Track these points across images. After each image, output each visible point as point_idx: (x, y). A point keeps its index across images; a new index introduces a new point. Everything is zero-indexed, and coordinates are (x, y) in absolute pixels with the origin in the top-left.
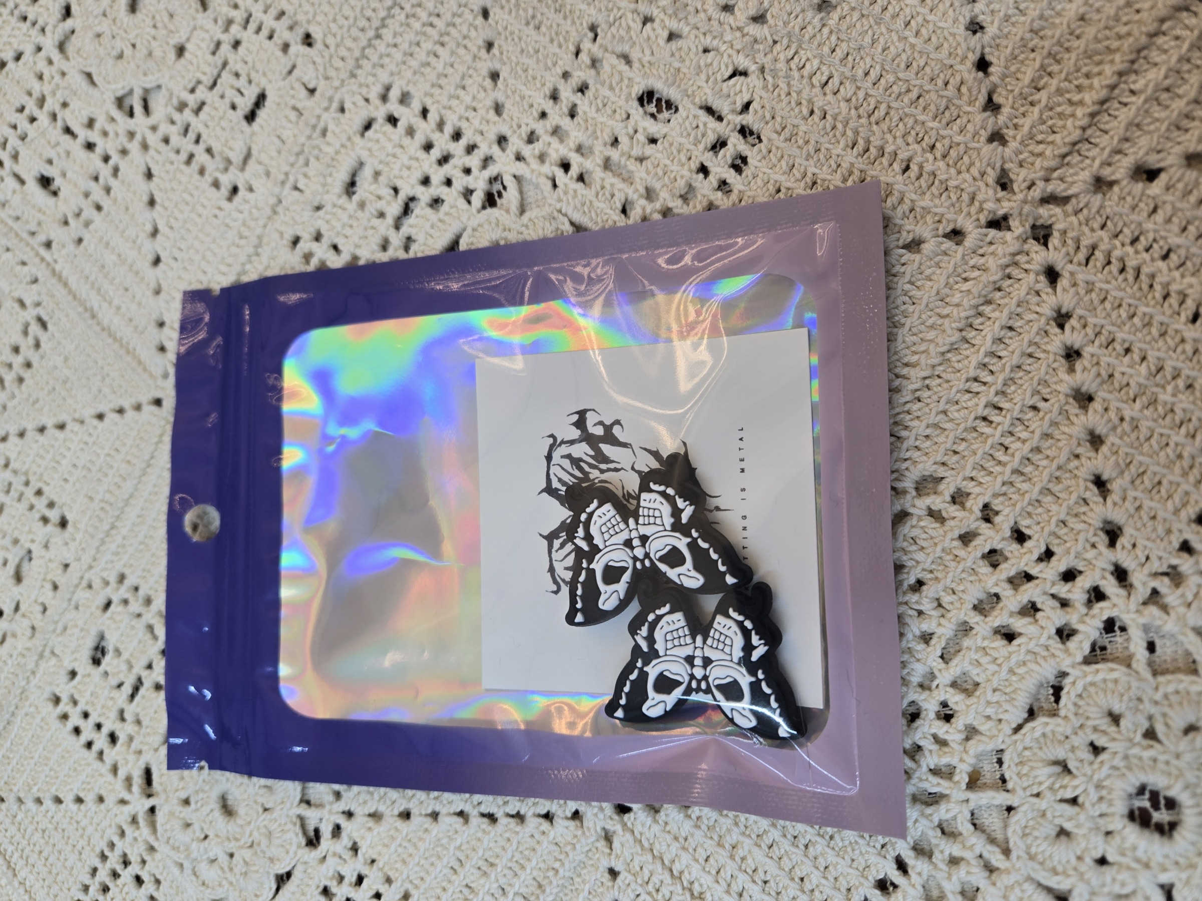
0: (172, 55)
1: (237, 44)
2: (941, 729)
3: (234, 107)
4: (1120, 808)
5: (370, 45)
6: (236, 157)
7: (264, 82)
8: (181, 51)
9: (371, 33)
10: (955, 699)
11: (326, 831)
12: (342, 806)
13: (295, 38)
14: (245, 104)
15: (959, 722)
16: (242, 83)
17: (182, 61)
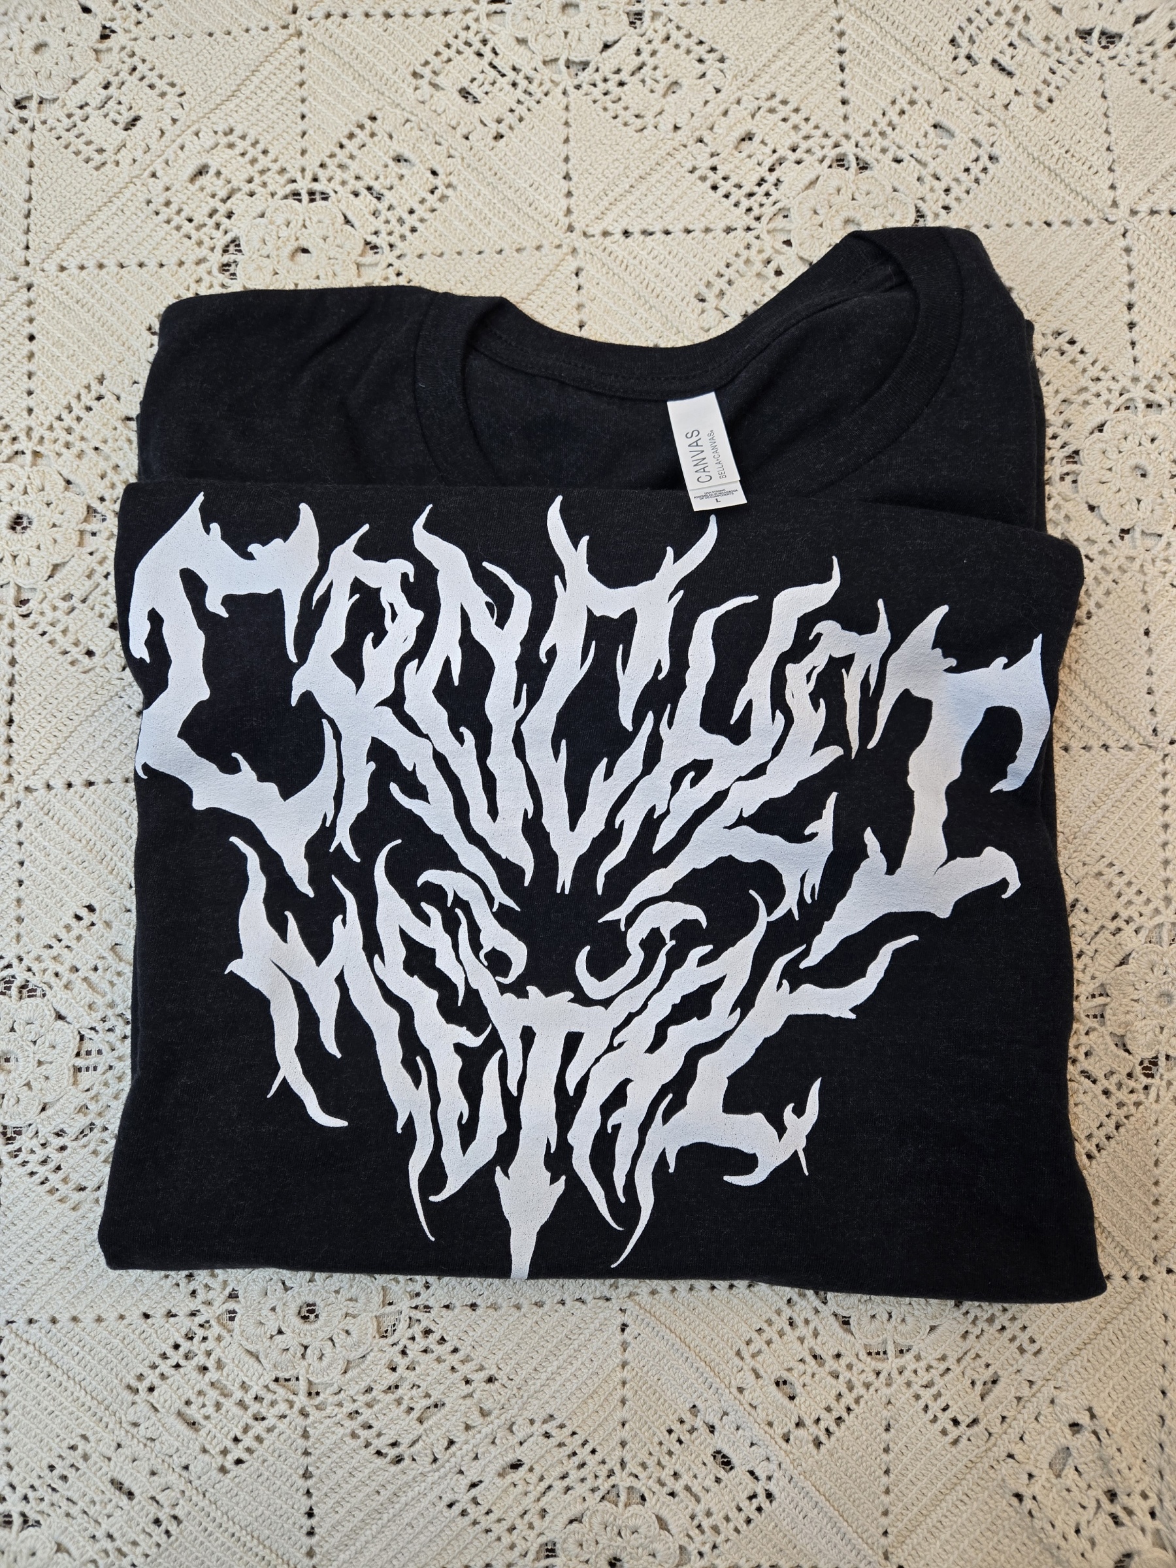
2: (61, 442)
4: (22, 511)
10: (74, 451)
11: (24, 114)
12: (38, 125)
15: (64, 450)
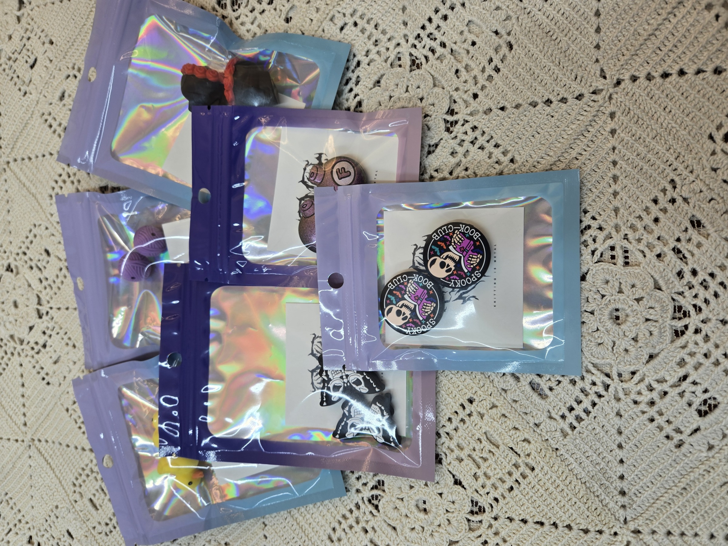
0: (7, 39)
1: (29, 39)
3: (27, 62)
5: (70, 48)
6: (27, 81)
7: (37, 55)
8: (10, 37)
9: (71, 44)
13: (47, 41)
14: (31, 61)
16: (29, 54)
17: (10, 42)
